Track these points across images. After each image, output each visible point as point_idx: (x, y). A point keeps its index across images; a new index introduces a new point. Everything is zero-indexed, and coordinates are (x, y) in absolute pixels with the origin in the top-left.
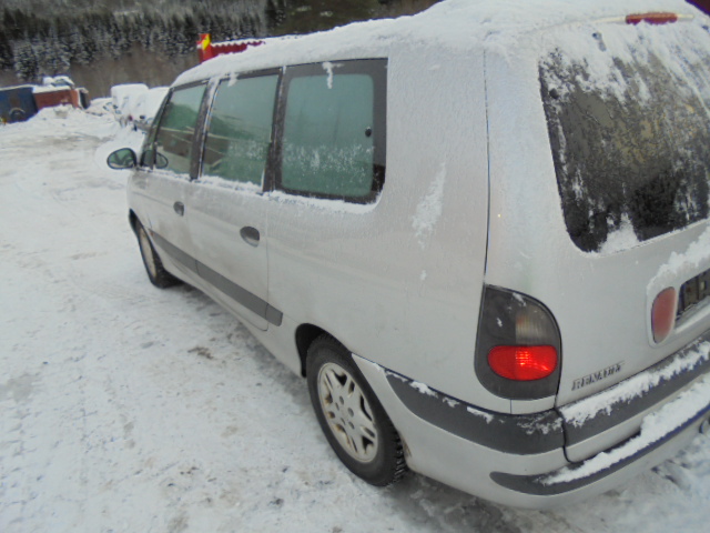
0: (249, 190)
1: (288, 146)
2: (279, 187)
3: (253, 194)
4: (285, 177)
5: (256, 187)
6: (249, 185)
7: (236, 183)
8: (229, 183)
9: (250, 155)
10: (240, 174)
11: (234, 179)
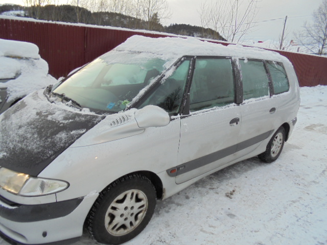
0: (267, 98)
1: (274, 82)
2: (274, 94)
3: (269, 99)
4: (275, 90)
5: (267, 96)
6: (265, 97)
7: (261, 98)
8: (258, 98)
9: (264, 87)
10: (262, 94)
11: (259, 97)
